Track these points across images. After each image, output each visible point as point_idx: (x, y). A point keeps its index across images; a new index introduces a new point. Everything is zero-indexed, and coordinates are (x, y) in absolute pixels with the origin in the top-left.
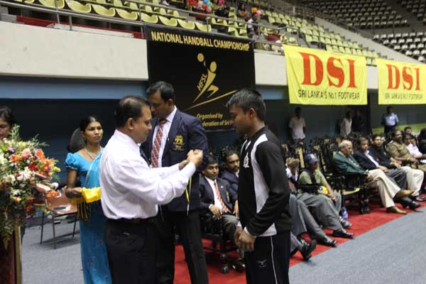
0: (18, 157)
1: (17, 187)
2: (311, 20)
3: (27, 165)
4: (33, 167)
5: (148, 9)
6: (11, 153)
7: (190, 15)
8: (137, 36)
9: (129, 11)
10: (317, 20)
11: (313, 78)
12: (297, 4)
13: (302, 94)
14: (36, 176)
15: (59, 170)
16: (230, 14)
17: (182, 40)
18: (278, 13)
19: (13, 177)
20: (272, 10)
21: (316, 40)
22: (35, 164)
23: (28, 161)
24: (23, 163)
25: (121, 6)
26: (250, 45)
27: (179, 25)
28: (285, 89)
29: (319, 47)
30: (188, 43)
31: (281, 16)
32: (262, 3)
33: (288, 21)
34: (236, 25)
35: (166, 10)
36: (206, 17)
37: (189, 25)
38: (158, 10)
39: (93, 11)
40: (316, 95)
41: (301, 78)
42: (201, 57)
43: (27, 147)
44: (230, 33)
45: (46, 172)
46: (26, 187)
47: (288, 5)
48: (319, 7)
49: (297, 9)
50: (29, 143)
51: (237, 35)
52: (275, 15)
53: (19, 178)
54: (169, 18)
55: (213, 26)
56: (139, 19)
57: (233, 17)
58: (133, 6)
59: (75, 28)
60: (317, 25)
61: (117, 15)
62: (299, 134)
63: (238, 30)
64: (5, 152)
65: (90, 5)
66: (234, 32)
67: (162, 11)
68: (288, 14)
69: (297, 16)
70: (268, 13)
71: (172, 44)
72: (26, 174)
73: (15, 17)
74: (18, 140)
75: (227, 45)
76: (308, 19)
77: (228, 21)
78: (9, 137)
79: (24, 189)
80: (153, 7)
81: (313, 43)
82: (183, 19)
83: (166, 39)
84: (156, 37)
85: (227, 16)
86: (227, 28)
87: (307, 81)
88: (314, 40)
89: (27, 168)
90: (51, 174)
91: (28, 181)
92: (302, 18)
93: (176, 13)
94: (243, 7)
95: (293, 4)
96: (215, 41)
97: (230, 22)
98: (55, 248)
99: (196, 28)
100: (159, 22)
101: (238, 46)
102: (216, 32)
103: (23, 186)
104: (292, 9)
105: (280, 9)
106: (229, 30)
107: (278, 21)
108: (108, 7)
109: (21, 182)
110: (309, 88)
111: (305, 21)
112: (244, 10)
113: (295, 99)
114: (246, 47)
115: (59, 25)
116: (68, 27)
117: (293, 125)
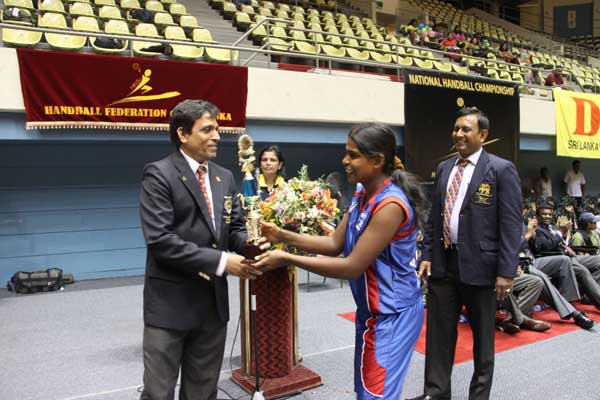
0: (308, 195)
1: (305, 224)
2: (583, 61)
3: (315, 203)
4: (319, 206)
5: (401, 51)
6: (301, 191)
7: (445, 56)
8: (394, 80)
9: (383, 53)
10: (591, 60)
11: (588, 128)
12: (566, 43)
13: (573, 145)
14: (322, 215)
15: (339, 211)
16: (489, 55)
17: (442, 83)
18: (543, 53)
19: (303, 214)
20: (536, 50)
21: (589, 83)
22: (320, 204)
23: (316, 201)
24: (312, 202)
25: (374, 48)
26: (516, 89)
27: (434, 67)
28: (552, 139)
29: (593, 91)
30: (448, 86)
31: (547, 56)
32: (525, 43)
33: (555, 61)
34: (496, 67)
35: (420, 51)
36: (461, 58)
37: (446, 67)
38: (412, 52)
39: (347, 55)
40: (590, 146)
41: (573, 127)
42: (460, 102)
43: (314, 186)
44: (489, 76)
45: (330, 212)
46: (313, 225)
47: (556, 44)
48: (592, 45)
49: (565, 48)
50: (316, 182)
51: (497, 78)
52: (540, 55)
53: (308, 216)
54: (423, 59)
55: (471, 68)
56: (393, 61)
57: (492, 58)
58: (386, 48)
59: (334, 72)
60: (590, 66)
61: (371, 58)
62: (576, 191)
63: (499, 72)
64: (296, 191)
65: (344, 49)
66: (494, 74)
67: (416, 53)
68: (555, 53)
69: (566, 56)
70: (532, 53)
71: (431, 87)
72: (314, 212)
73: (276, 64)
74: (306, 180)
75: (489, 89)
76: (579, 58)
77: (486, 62)
78: (298, 176)
79: (311, 226)
80: (406, 48)
81: (587, 87)
82: (438, 61)
83: (424, 82)
84: (414, 80)
85: (486, 57)
86: (486, 70)
87: (580, 130)
88: (588, 83)
89: (314, 207)
90: (334, 214)
91: (316, 220)
92: (572, 58)
93: (430, 55)
94: (505, 46)
95: (561, 42)
96: (476, 84)
97: (489, 63)
98: (308, 291)
99: (453, 70)
100: (414, 64)
101: (501, 90)
102: (474, 75)
103: (311, 223)
104: (559, 48)
105: (545, 48)
106: (489, 72)
107: (544, 62)
108: (361, 50)
109: (309, 220)
110: (581, 139)
111: (575, 61)
112: (506, 50)
113: (563, 150)
114: (510, 91)
115: (318, 70)
116: (327, 71)
117: (570, 180)
